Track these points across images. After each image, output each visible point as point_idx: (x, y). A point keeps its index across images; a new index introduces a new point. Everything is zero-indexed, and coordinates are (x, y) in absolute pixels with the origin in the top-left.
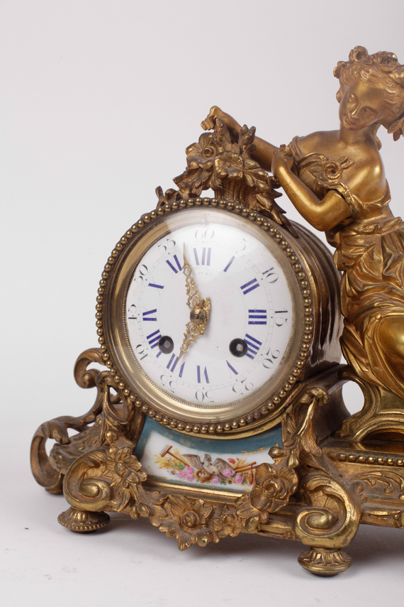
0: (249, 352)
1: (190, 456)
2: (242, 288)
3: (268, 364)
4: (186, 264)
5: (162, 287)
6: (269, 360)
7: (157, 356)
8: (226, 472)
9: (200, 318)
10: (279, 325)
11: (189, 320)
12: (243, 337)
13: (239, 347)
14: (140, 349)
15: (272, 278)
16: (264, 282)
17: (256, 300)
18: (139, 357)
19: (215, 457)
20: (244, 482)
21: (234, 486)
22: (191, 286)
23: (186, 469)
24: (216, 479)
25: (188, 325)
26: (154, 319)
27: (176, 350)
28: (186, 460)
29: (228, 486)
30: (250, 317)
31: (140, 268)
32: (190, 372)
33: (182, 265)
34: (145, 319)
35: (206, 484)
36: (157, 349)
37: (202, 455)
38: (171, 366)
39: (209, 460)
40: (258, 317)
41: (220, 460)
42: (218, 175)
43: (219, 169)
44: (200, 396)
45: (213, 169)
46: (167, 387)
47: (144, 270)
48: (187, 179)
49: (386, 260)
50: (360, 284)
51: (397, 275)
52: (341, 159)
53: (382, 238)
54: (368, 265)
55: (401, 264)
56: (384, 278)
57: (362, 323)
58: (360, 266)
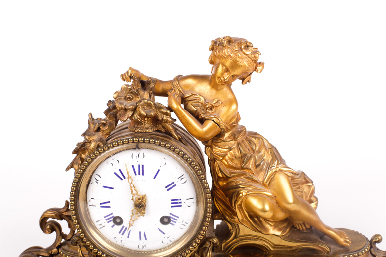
0: (171, 222)
2: (166, 187)
3: (183, 227)
4: (129, 177)
5: (113, 189)
6: (184, 225)
7: (112, 227)
9: (140, 206)
10: (189, 206)
11: (134, 208)
12: (168, 215)
13: (165, 220)
14: (99, 223)
15: (184, 180)
16: (179, 183)
17: (174, 194)
18: (98, 227)
22: (133, 187)
25: (132, 211)
26: (109, 207)
27: (125, 224)
30: (172, 203)
31: (95, 176)
32: (135, 235)
33: (126, 175)
34: (101, 207)
36: (112, 223)
38: (122, 232)
42: (140, 115)
43: (143, 112)
44: (141, 247)
45: (135, 110)
46: (119, 243)
47: (98, 178)
48: (113, 111)
49: (243, 158)
50: (227, 172)
51: (250, 166)
52: (214, 100)
53: (238, 144)
54: (232, 160)
55: (252, 161)
56: (242, 168)
57: (232, 195)
58: (227, 161)
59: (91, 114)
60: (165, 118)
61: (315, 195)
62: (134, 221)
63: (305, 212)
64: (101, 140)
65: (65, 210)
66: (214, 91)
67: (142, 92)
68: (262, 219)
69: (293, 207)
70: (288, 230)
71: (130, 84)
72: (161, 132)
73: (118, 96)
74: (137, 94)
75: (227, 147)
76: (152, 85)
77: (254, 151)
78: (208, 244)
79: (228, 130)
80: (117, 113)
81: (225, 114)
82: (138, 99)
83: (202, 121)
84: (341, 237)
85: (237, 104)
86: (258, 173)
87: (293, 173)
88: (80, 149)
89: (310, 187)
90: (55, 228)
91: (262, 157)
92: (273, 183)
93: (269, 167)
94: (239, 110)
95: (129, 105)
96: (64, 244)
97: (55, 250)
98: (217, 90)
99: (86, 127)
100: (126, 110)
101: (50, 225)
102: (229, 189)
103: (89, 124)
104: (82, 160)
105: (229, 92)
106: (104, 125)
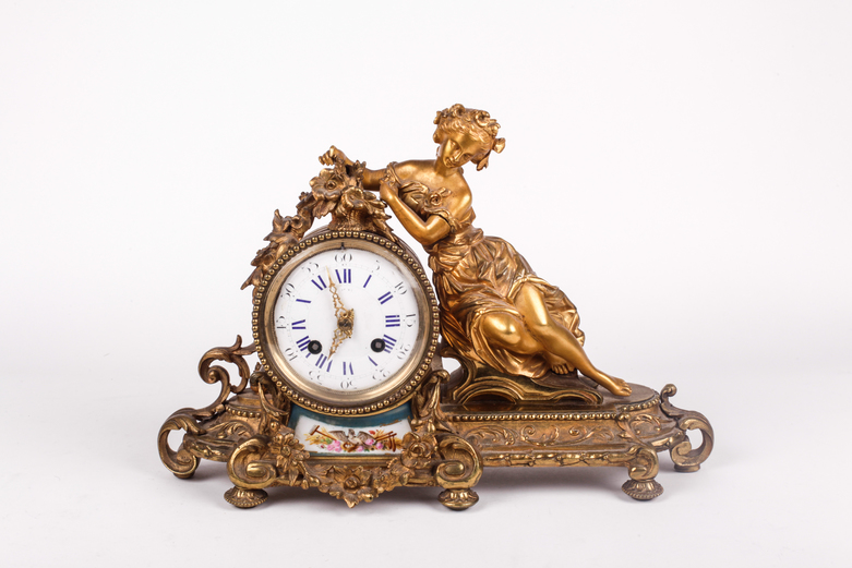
0: (386, 348)
1: (336, 432)
2: (380, 299)
3: (401, 355)
4: (332, 285)
6: (403, 353)
7: (307, 356)
8: (368, 442)
9: (346, 324)
10: (409, 326)
11: (337, 328)
12: (382, 337)
13: (378, 345)
14: (290, 352)
15: (402, 290)
16: (396, 294)
17: (390, 308)
18: (288, 358)
19: (357, 430)
20: (384, 448)
21: (376, 452)
22: (337, 298)
23: (334, 442)
24: (360, 448)
25: (335, 331)
26: (304, 328)
27: (325, 351)
28: (333, 436)
29: (371, 452)
30: (387, 321)
31: (286, 286)
32: (337, 367)
33: (328, 284)
34: (294, 328)
35: (352, 453)
36: (307, 351)
37: (346, 430)
38: (320, 364)
39: (353, 433)
40: (392, 321)
41: (362, 433)
42: (346, 206)
43: (349, 203)
44: (345, 385)
45: (338, 201)
46: (315, 381)
47: (290, 288)
48: (309, 205)
49: (480, 267)
50: (459, 286)
51: (489, 278)
52: (440, 189)
53: (473, 249)
54: (465, 271)
55: (492, 270)
56: (479, 280)
57: (466, 316)
58: (458, 272)
59: (277, 211)
60: (377, 212)
61: (580, 328)
62: (337, 346)
63: (564, 342)
64: (293, 241)
65: (236, 347)
66: (441, 178)
67: (347, 178)
68: (507, 353)
69: (547, 331)
70: (543, 372)
71: (332, 167)
72: (371, 232)
73: (316, 183)
74: (341, 180)
75: (458, 253)
76: (360, 170)
77: (493, 258)
78: (435, 379)
79: (459, 231)
80: (313, 207)
81: (456, 207)
82: (342, 187)
83: (425, 217)
84: (617, 384)
85: (471, 195)
86: (499, 286)
87: (546, 286)
88: (262, 258)
89: (572, 315)
90: (220, 375)
91: (505, 265)
92: (519, 298)
93: (514, 277)
94: (473, 205)
95: (332, 194)
96: (232, 400)
97: (221, 406)
98: (445, 176)
99: (270, 229)
100: (326, 201)
101: (215, 371)
102: (462, 309)
103: (274, 225)
104: (265, 272)
105: (460, 179)
106: (297, 222)
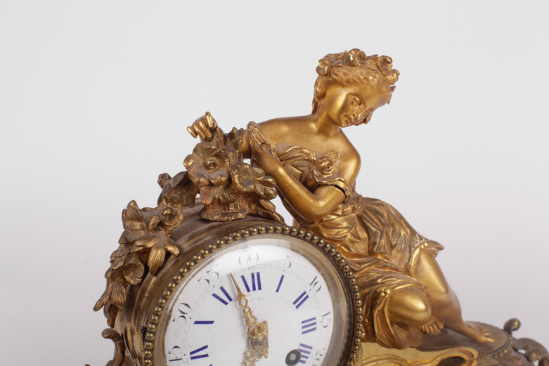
0: (302, 359)
2: (295, 303)
3: (316, 362)
4: (241, 296)
5: (212, 322)
6: (318, 359)
10: (325, 327)
12: (297, 347)
13: (293, 358)
15: (317, 287)
16: (311, 292)
25: (245, 353)
26: (206, 355)
30: (303, 327)
31: (178, 307)
33: (233, 296)
34: (192, 358)
42: (236, 190)
43: (240, 185)
45: (225, 184)
47: (183, 308)
51: (384, 249)
55: (384, 239)
56: (371, 253)
58: (347, 247)
60: (267, 191)
64: (172, 244)
73: (193, 164)
75: (345, 225)
77: (384, 226)
82: (226, 164)
84: (480, 331)
86: (395, 257)
91: (398, 233)
93: (411, 244)
95: (217, 176)
106: (171, 217)
